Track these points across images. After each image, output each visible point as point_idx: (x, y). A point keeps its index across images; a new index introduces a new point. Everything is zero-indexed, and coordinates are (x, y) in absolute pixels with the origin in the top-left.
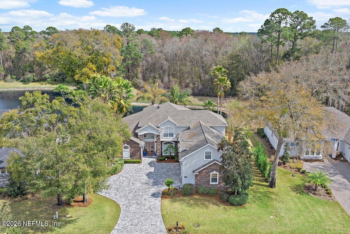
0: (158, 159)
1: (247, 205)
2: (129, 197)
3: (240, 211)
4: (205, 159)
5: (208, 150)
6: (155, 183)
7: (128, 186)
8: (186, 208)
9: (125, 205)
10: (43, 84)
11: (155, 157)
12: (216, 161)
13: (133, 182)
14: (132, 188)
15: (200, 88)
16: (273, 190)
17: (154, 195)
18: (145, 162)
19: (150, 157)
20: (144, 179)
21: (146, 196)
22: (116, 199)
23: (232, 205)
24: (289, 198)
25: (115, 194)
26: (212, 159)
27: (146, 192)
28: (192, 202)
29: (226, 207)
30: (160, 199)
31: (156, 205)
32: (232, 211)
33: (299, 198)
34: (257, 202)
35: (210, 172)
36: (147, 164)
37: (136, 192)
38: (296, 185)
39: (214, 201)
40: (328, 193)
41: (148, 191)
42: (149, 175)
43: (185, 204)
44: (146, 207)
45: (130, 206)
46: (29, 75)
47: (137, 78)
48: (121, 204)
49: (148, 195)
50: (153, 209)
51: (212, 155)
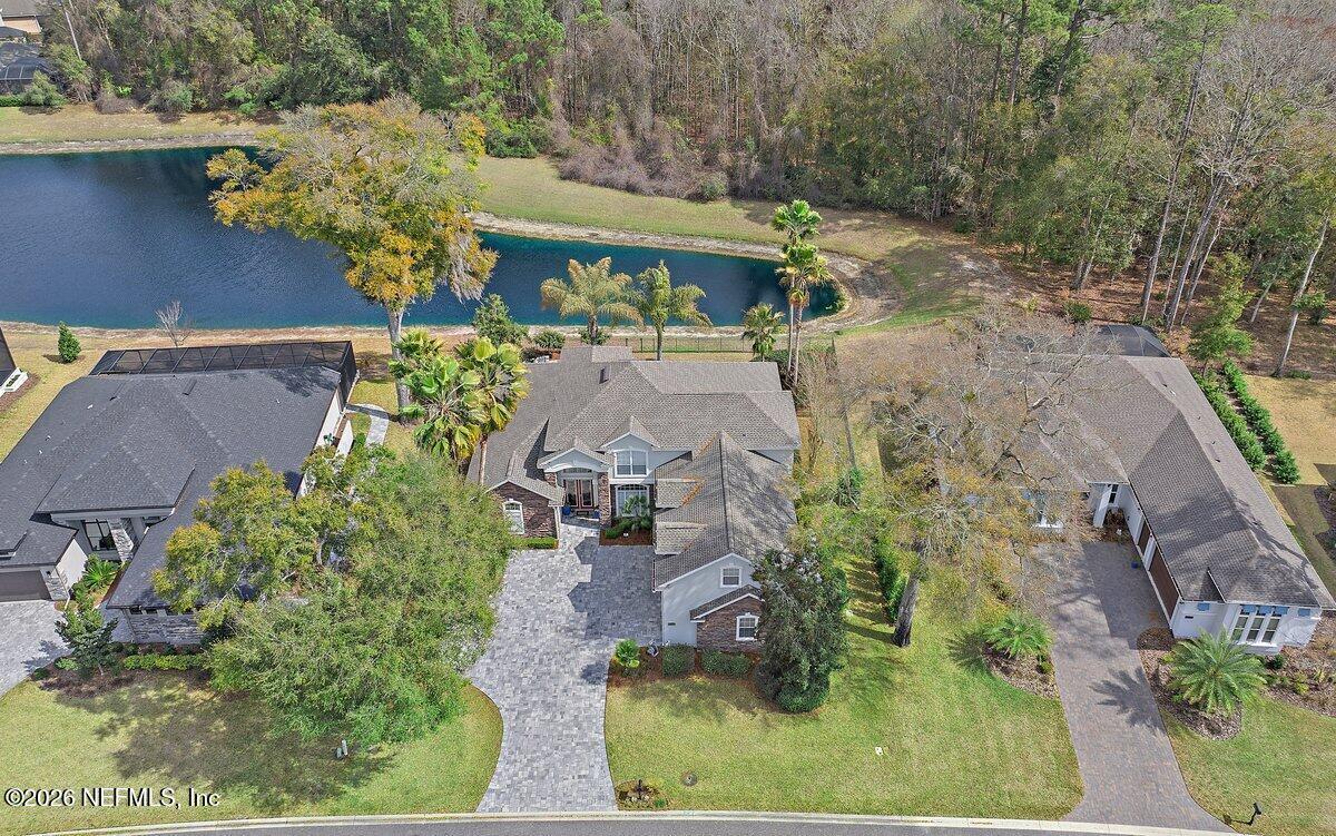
0: (602, 532)
1: (824, 710)
2: (525, 682)
3: (802, 729)
4: (722, 585)
5: (731, 566)
6: (593, 631)
7: (520, 639)
8: (666, 722)
9: (513, 710)
10: (227, 120)
11: (595, 524)
12: (750, 591)
13: (533, 624)
14: (529, 648)
15: (752, 175)
16: (904, 653)
17: (589, 675)
18: (568, 544)
19: (581, 523)
20: (562, 613)
21: (568, 679)
22: (490, 687)
23: (785, 710)
24: (938, 684)
25: (488, 669)
26: (740, 586)
27: (568, 661)
28: (684, 698)
29: (771, 716)
30: (603, 687)
31: (592, 709)
32: (782, 728)
33: (963, 685)
34: (852, 699)
35: (736, 615)
36: (572, 550)
37: (541, 661)
38: (967, 636)
39: (743, 691)
40: (1041, 670)
41: (573, 658)
42: (578, 595)
43: (666, 707)
44: (567, 717)
45: (526, 712)
46: (178, 91)
47: (546, 113)
48: (503, 704)
49: (572, 673)
50: (585, 725)
51: (740, 576)
